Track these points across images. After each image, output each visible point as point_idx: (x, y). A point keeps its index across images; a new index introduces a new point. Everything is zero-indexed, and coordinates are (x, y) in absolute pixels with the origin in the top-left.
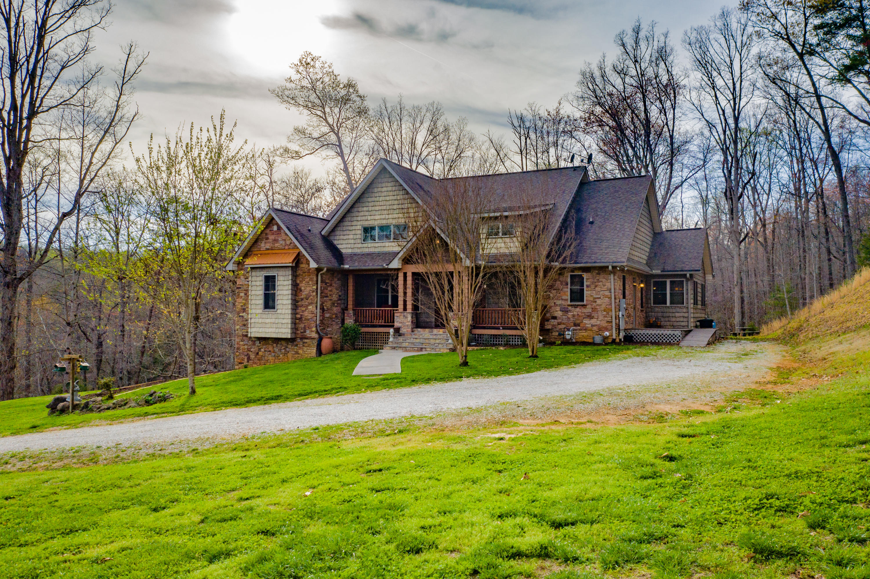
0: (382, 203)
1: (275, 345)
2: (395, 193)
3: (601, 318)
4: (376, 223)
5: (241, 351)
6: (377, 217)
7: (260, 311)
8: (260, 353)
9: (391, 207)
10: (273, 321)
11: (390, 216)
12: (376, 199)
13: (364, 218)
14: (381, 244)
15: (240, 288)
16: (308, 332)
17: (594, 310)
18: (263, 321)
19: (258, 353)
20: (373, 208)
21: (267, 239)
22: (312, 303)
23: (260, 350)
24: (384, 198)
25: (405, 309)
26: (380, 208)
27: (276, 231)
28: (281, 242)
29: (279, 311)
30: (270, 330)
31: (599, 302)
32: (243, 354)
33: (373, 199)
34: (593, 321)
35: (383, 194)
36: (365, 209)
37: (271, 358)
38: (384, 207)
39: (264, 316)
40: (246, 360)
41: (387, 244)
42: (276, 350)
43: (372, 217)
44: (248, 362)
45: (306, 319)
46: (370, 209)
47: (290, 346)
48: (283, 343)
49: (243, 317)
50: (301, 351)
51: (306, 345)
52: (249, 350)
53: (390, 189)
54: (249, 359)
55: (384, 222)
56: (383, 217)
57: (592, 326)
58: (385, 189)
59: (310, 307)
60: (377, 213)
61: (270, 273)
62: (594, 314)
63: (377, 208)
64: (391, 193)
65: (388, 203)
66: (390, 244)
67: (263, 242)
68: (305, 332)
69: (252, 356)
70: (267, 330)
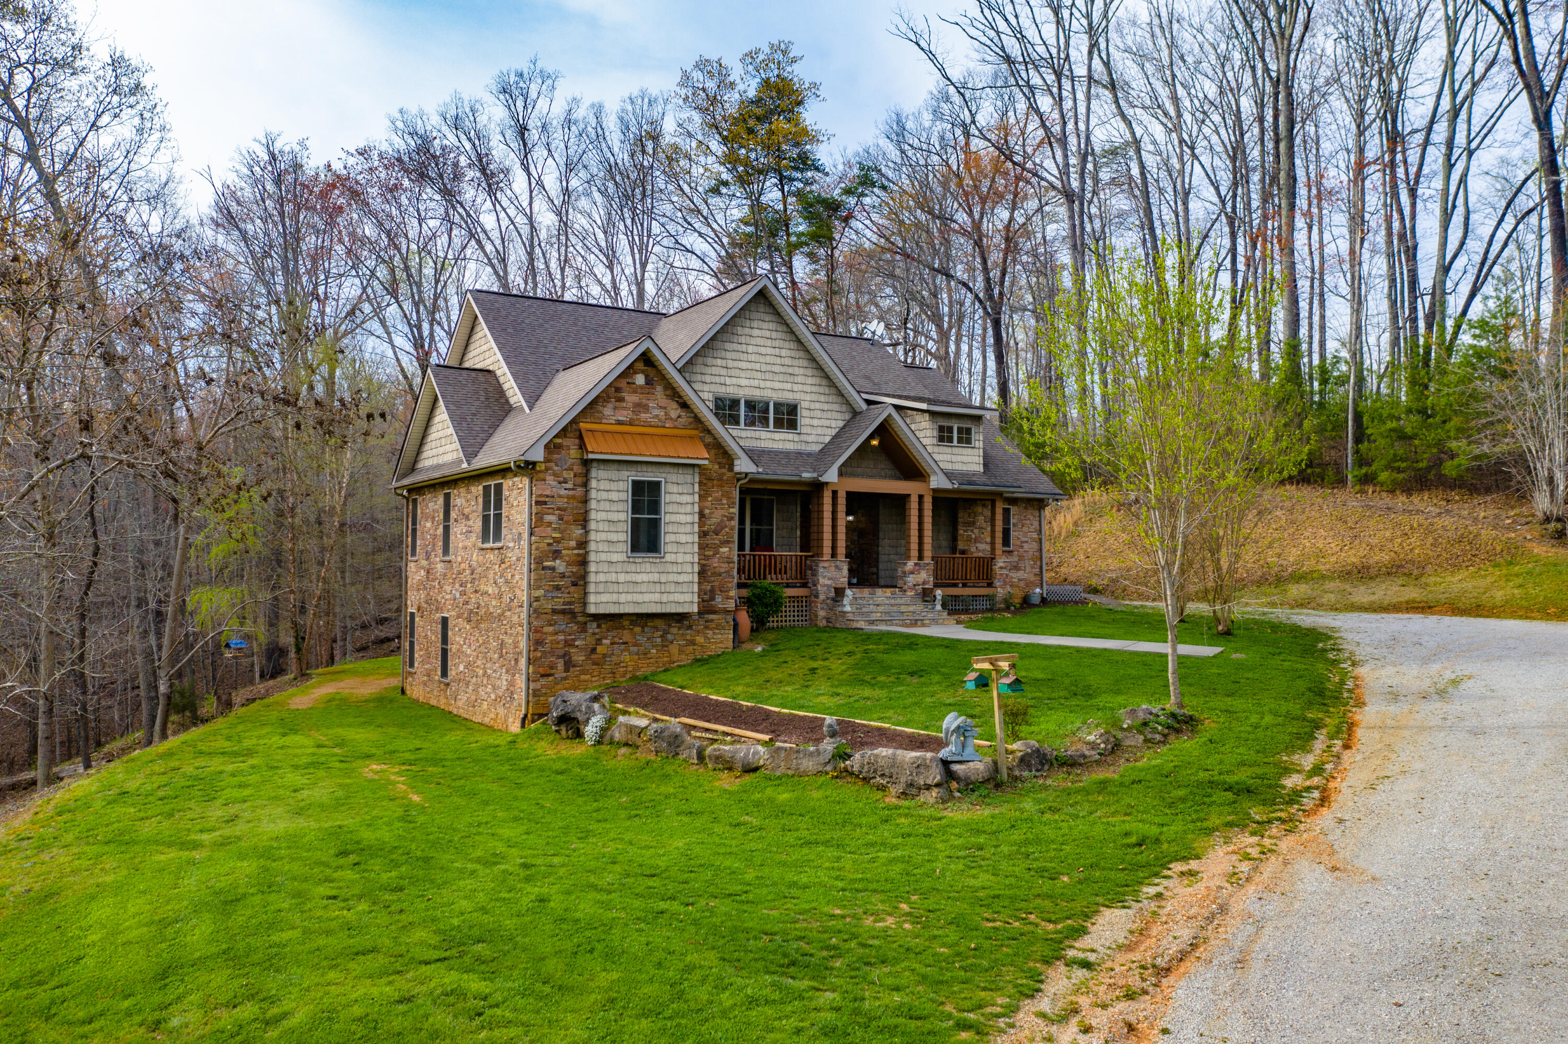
0: (753, 358)
1: (638, 629)
2: (777, 343)
3: (1028, 569)
4: (743, 393)
5: (547, 648)
6: (744, 382)
7: (622, 557)
8: (600, 649)
9: (769, 368)
10: (656, 577)
11: (769, 384)
12: (739, 347)
13: (717, 379)
14: (753, 434)
15: (545, 503)
16: (719, 599)
17: (1021, 558)
18: (629, 577)
19: (594, 650)
20: (736, 364)
21: (621, 400)
22: (728, 542)
23: (599, 642)
24: (756, 349)
25: (834, 555)
26: (749, 366)
27: (641, 387)
28: (656, 412)
29: (668, 558)
30: (647, 597)
31: (1026, 546)
32: (552, 653)
33: (735, 346)
34: (1020, 574)
35: (753, 341)
36: (719, 362)
37: (627, 658)
38: (757, 366)
39: (632, 568)
40: (560, 665)
41: (764, 435)
42: (642, 639)
43: (734, 381)
44: (567, 670)
45: (714, 574)
46: (730, 364)
47: (674, 630)
48: (659, 623)
49: (553, 569)
50: (700, 639)
51: (713, 625)
52: (569, 644)
53: (768, 334)
54: (568, 665)
55: (756, 394)
56: (756, 383)
57: (1020, 580)
58: (756, 332)
59: (724, 550)
60: (743, 374)
61: (648, 476)
62: (1021, 565)
63: (744, 365)
64: (769, 343)
65: (762, 359)
66: (769, 435)
67: (610, 405)
68: (713, 599)
69: (579, 658)
70: (639, 598)
